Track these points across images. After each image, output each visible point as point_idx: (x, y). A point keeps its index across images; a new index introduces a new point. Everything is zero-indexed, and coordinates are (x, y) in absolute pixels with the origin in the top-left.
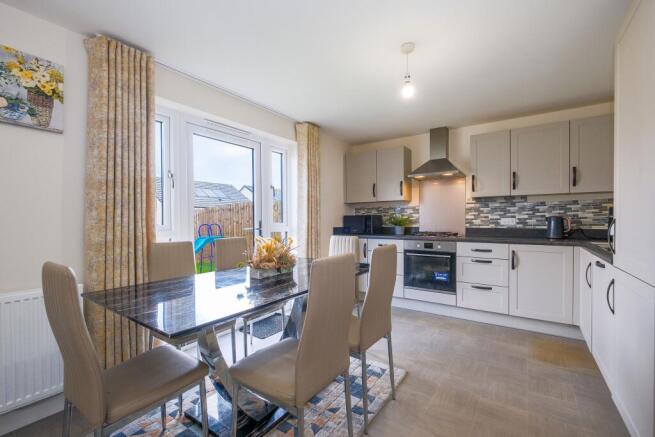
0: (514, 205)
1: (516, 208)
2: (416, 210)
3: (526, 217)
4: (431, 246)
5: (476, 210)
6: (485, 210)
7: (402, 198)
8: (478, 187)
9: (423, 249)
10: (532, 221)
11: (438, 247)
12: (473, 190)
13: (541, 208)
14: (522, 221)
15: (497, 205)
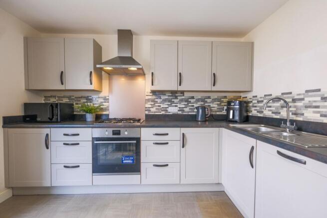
0: (176, 98)
1: (178, 100)
2: (106, 100)
3: (184, 106)
4: (118, 133)
5: (153, 101)
6: (159, 101)
7: (92, 87)
8: (155, 82)
9: (111, 136)
10: (187, 110)
11: (125, 133)
12: (152, 85)
13: (192, 101)
14: (181, 110)
15: (167, 97)
